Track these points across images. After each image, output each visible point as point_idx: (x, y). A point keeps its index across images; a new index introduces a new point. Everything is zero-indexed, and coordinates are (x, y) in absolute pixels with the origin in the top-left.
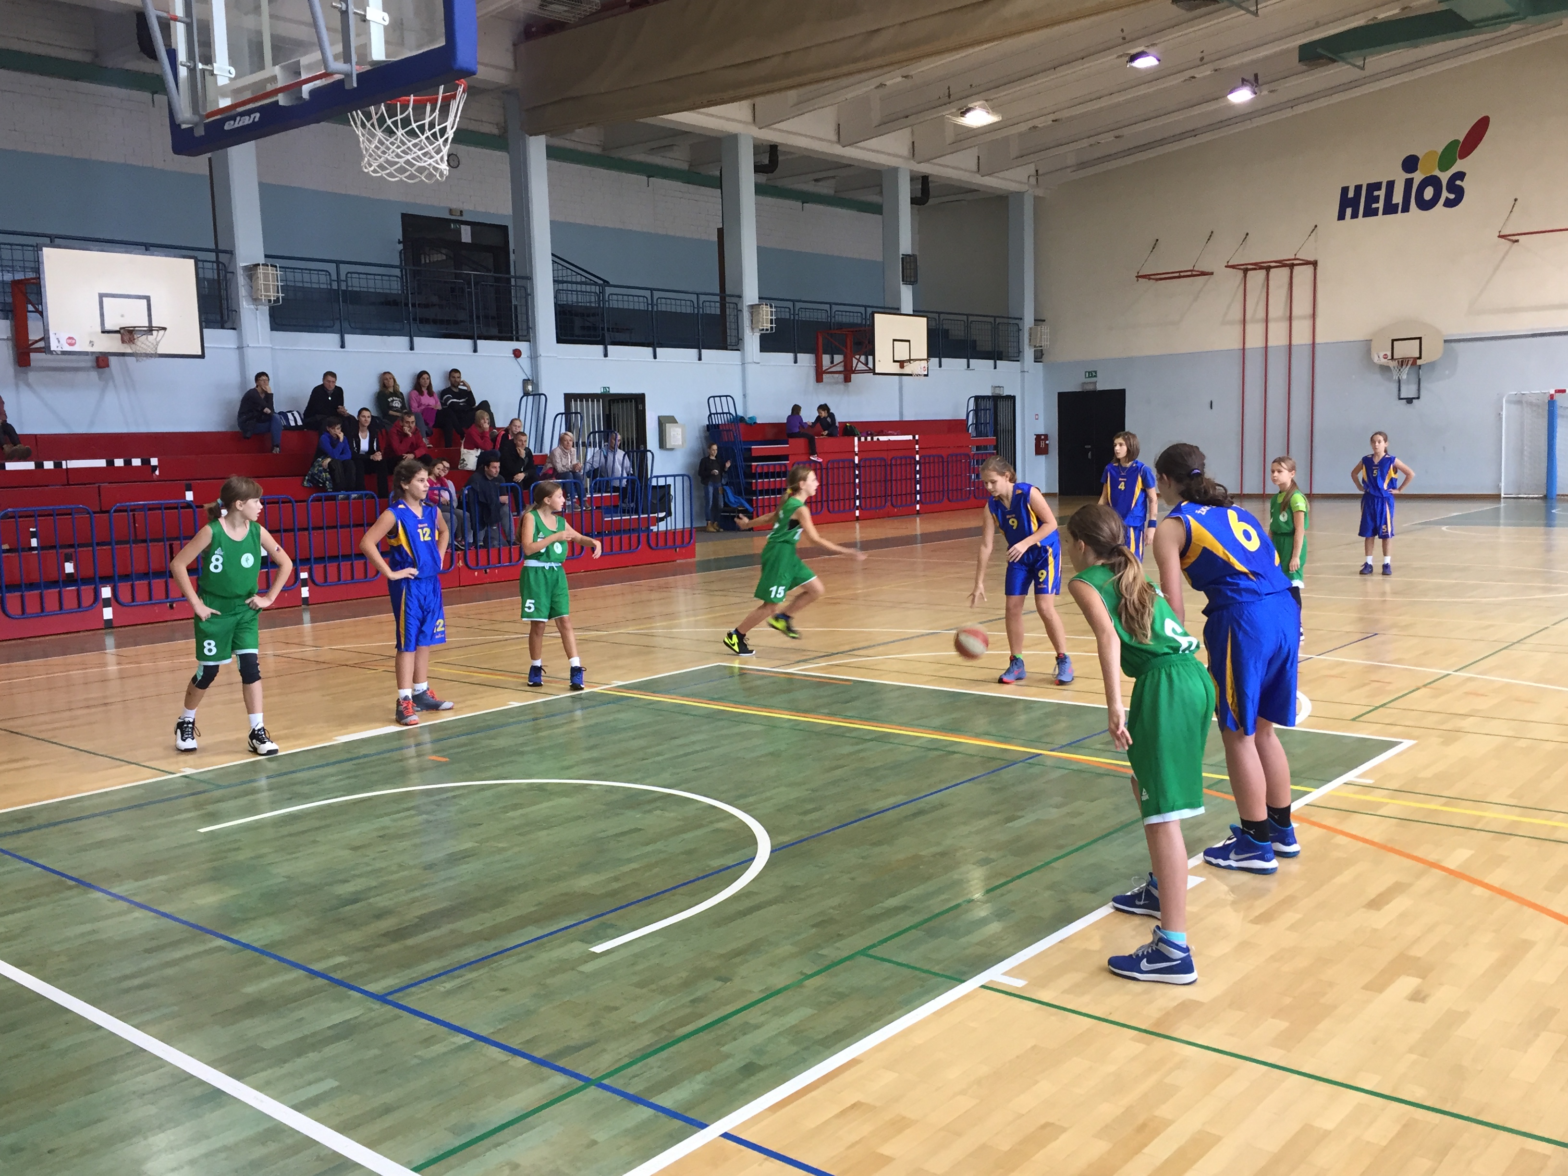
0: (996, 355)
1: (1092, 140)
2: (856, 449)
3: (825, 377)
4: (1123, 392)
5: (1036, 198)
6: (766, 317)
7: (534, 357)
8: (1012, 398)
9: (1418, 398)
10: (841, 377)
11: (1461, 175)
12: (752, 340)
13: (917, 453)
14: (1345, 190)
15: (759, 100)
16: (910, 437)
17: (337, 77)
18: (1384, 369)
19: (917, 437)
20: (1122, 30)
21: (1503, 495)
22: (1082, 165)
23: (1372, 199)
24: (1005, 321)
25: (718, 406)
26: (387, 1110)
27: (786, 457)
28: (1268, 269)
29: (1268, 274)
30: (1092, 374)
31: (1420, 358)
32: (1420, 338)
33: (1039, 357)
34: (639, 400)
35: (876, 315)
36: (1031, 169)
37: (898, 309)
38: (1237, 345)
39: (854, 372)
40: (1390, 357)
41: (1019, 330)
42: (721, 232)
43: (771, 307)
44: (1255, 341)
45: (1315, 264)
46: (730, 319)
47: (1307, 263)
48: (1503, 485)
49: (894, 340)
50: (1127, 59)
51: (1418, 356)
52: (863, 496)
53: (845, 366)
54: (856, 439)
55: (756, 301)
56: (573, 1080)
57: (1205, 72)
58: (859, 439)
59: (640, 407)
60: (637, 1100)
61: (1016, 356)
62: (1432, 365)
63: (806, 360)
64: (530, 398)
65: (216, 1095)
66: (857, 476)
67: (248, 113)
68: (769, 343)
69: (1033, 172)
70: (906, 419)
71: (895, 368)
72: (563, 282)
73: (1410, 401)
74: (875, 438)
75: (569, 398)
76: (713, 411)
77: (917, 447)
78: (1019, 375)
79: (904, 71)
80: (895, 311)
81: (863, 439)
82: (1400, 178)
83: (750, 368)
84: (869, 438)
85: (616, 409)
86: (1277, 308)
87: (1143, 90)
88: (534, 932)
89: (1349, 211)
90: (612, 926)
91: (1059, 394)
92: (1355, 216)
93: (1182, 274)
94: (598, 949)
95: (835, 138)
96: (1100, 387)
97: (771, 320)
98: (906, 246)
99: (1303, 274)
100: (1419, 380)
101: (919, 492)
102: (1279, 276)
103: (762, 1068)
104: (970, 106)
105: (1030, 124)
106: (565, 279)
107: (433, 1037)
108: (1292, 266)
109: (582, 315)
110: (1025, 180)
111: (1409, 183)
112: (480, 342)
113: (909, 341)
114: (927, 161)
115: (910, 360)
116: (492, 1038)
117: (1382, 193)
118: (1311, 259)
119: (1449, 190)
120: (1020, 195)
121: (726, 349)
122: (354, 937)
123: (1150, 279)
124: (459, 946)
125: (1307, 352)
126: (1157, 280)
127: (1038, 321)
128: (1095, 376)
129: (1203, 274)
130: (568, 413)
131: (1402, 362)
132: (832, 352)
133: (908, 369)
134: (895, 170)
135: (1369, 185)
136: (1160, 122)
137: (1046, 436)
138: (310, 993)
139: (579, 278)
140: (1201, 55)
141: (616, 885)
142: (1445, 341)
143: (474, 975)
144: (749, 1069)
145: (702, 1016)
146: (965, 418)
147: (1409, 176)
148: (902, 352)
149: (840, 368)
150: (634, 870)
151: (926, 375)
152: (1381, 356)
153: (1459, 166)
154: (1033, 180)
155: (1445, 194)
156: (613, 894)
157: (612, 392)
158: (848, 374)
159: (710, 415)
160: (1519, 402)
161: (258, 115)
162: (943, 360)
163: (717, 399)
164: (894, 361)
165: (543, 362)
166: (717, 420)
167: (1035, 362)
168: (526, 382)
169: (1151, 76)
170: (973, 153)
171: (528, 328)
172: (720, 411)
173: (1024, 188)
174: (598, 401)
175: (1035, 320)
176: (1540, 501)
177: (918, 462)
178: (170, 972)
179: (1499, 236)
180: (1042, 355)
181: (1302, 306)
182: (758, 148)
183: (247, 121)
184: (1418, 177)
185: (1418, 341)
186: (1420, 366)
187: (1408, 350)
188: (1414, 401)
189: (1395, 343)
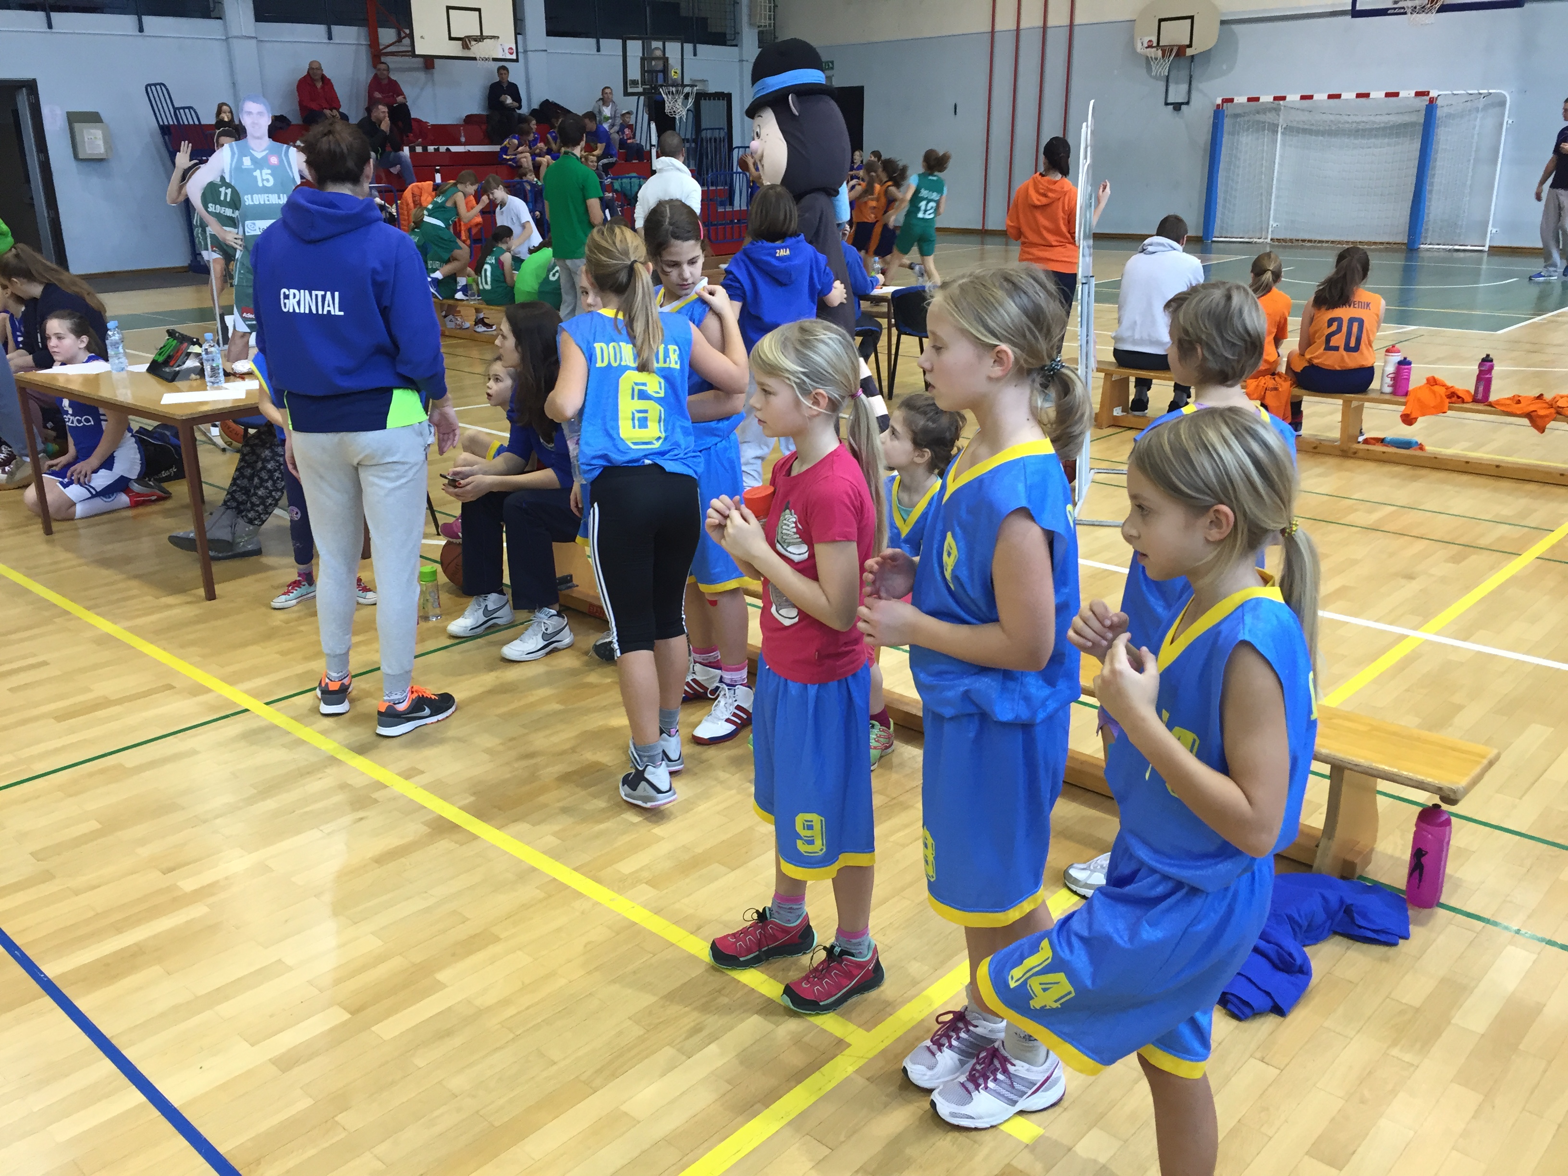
4: (861, 89)
8: (728, 97)
9: (1187, 103)
12: (237, 5)
18: (1149, 61)
31: (1190, 46)
32: (1192, 18)
34: (31, 89)
38: (985, 27)
40: (1155, 44)
41: (736, 3)
49: (449, 7)
51: (1188, 43)
59: (31, 99)
61: (730, 39)
62: (1206, 55)
63: (349, 34)
68: (265, 8)
71: (455, 49)
73: (1177, 107)
78: (738, 64)
83: (237, 44)
100: (1191, 77)
113: (478, 10)
115: (481, 38)
125: (1064, 34)
131: (1166, 51)
142: (1223, 22)
148: (465, 25)
152: (1146, 44)
159: (155, 111)
164: (451, 39)
185: (1189, 21)
186: (1193, 56)
187: (1175, 34)
188: (1184, 107)
189: (1162, 23)
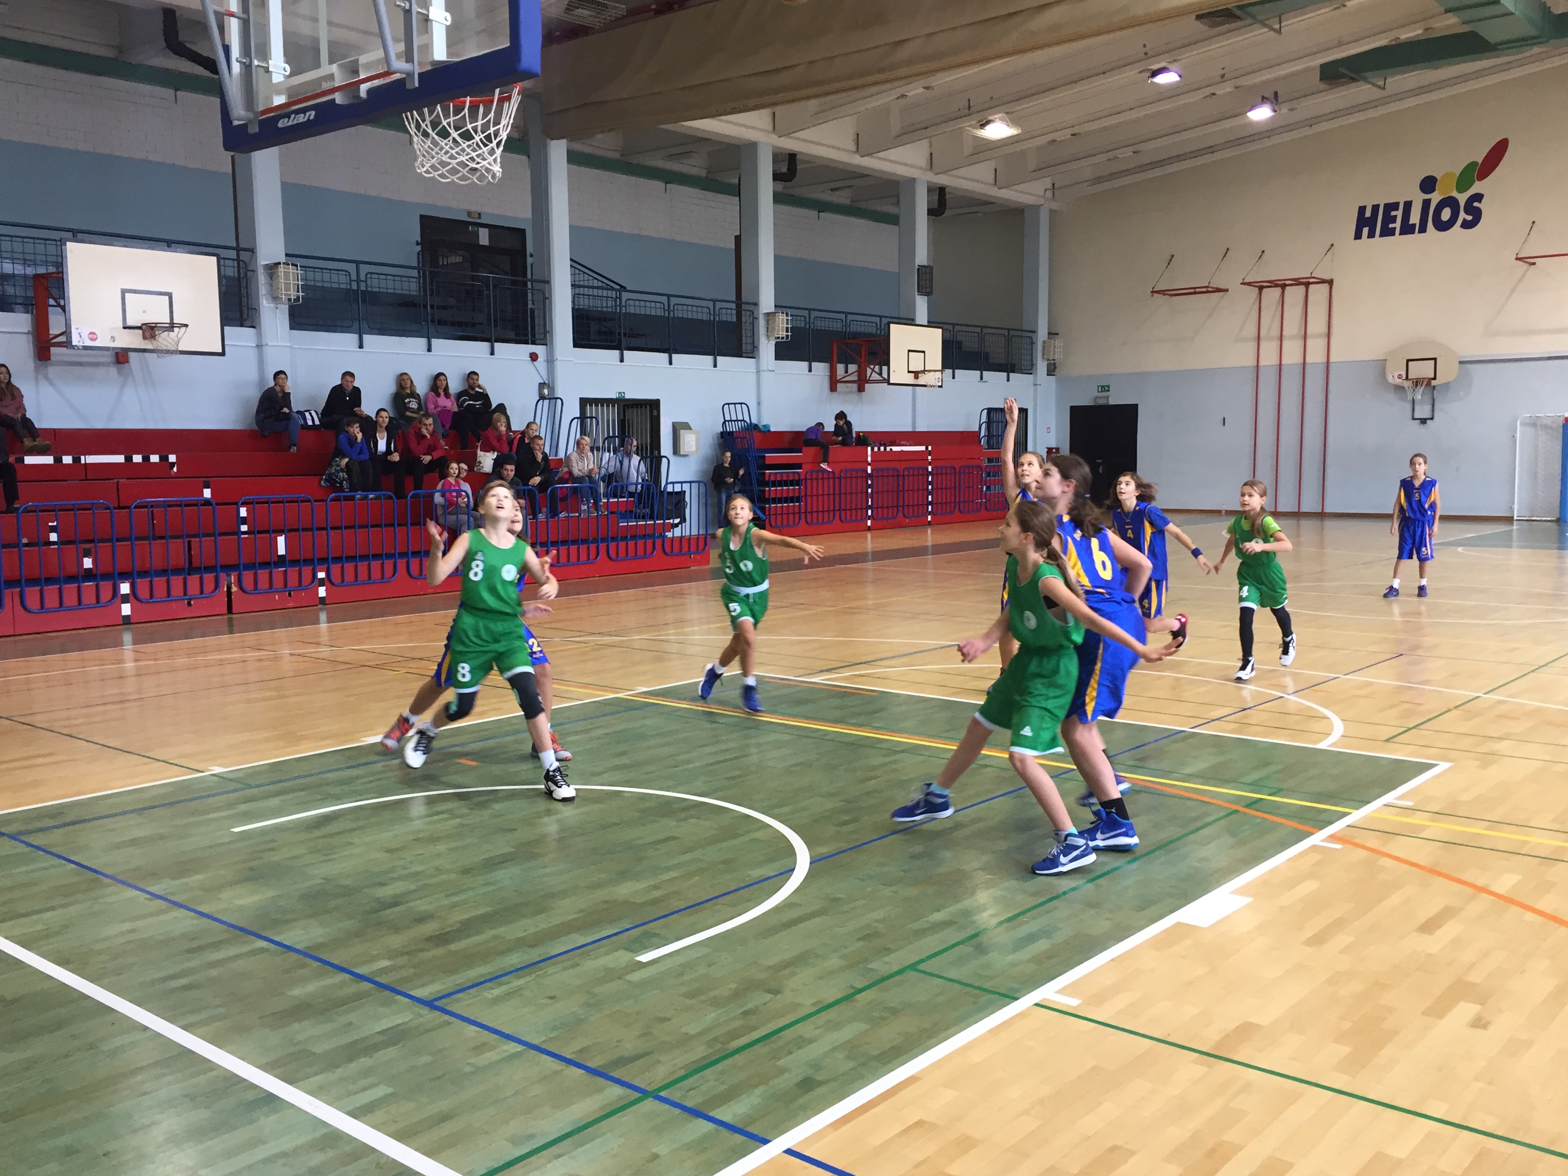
0: (1009, 367)
1: (1111, 155)
2: (869, 459)
3: (839, 386)
4: (1135, 407)
5: (1052, 212)
6: (782, 325)
7: (551, 361)
9: (1432, 419)
10: (855, 386)
11: (1479, 197)
12: (767, 348)
13: (930, 464)
14: (1362, 209)
15: (779, 109)
16: (923, 448)
17: (398, 76)
18: (1399, 389)
19: (930, 448)
20: (1145, 46)
21: (1515, 518)
22: (1099, 180)
23: (1389, 219)
24: (1019, 333)
25: (732, 413)
26: (444, 1118)
27: (799, 466)
28: (1284, 287)
29: (1283, 293)
30: (1105, 388)
31: (1435, 378)
32: (1435, 359)
33: (1051, 370)
34: (654, 405)
35: (892, 325)
36: (1047, 182)
37: (913, 320)
38: (1251, 362)
39: (868, 381)
40: (1404, 377)
41: (1032, 343)
42: (738, 239)
43: (787, 315)
44: (1269, 358)
45: (1330, 282)
46: (746, 327)
47: (1323, 281)
48: (1516, 507)
49: (909, 351)
50: (1149, 74)
52: (875, 506)
53: (859, 376)
54: (869, 449)
55: (773, 310)
56: (629, 1091)
57: (1227, 88)
58: (872, 449)
59: (655, 413)
60: (696, 1113)
61: (1028, 369)
62: (1447, 386)
63: (821, 369)
64: (546, 402)
65: (270, 1099)
66: (870, 486)
67: (304, 111)
68: (784, 352)
69: (1050, 186)
70: (917, 430)
71: (910, 378)
72: (580, 286)
73: (1423, 421)
74: (888, 449)
75: (584, 402)
76: (728, 418)
77: (930, 458)
78: (1032, 388)
79: (924, 82)
80: (910, 321)
81: (876, 449)
82: (1418, 199)
83: (765, 376)
84: (882, 449)
85: (632, 414)
86: (1292, 326)
87: (1165, 106)
88: (580, 939)
89: (1366, 231)
90: (656, 935)
91: (1071, 407)
92: (1371, 235)
93: (1197, 290)
94: (645, 958)
95: (854, 148)
96: (1112, 402)
97: (787, 328)
98: (922, 257)
99: (1318, 293)
100: (1434, 400)
101: (930, 503)
102: (1295, 294)
103: (820, 1084)
104: (990, 118)
105: (1050, 137)
106: (582, 283)
107: (484, 1044)
108: (1307, 285)
109: (599, 319)
110: (1042, 194)
111: (1426, 203)
112: (497, 345)
113: (924, 352)
114: (945, 172)
115: (924, 371)
116: (544, 1046)
117: (1399, 214)
118: (1328, 277)
119: (1467, 212)
120: (1036, 208)
121: (742, 357)
122: (396, 941)
123: (1165, 295)
124: (503, 953)
125: (1322, 370)
126: (1171, 295)
127: (1052, 334)
128: (1108, 391)
129: (1218, 290)
130: (583, 418)
131: (1417, 383)
132: (846, 362)
133: (922, 380)
134: (912, 181)
135: (1386, 205)
136: (1177, 138)
137: (1058, 449)
138: (359, 997)
139: (596, 283)
140: (1222, 72)
141: (657, 894)
142: (1461, 362)
143: (521, 982)
144: (807, 1084)
145: (754, 1029)
146: (977, 429)
147: (1427, 196)
148: (917, 363)
149: (854, 377)
150: (675, 878)
151: (940, 387)
152: (1396, 377)
153: (1477, 187)
154: (1049, 194)
155: (1462, 216)
156: (655, 902)
157: (627, 397)
158: (862, 383)
159: (724, 423)
160: (1534, 425)
161: (313, 113)
162: (957, 371)
163: (732, 406)
164: (909, 372)
165: (559, 367)
166: (732, 427)
167: (1048, 375)
168: (542, 386)
169: (1172, 92)
170: (992, 164)
171: (545, 332)
172: (734, 418)
173: (1041, 201)
174: (613, 406)
175: (1049, 333)
176: (1554, 524)
177: (930, 473)
178: (214, 972)
179: (1517, 259)
180: (1055, 368)
181: (1316, 324)
182: (777, 157)
183: (301, 118)
184: (1435, 198)
185: (1433, 361)
186: (1434, 387)
187: (1423, 370)
188: (1428, 421)
189: (1410, 363)
